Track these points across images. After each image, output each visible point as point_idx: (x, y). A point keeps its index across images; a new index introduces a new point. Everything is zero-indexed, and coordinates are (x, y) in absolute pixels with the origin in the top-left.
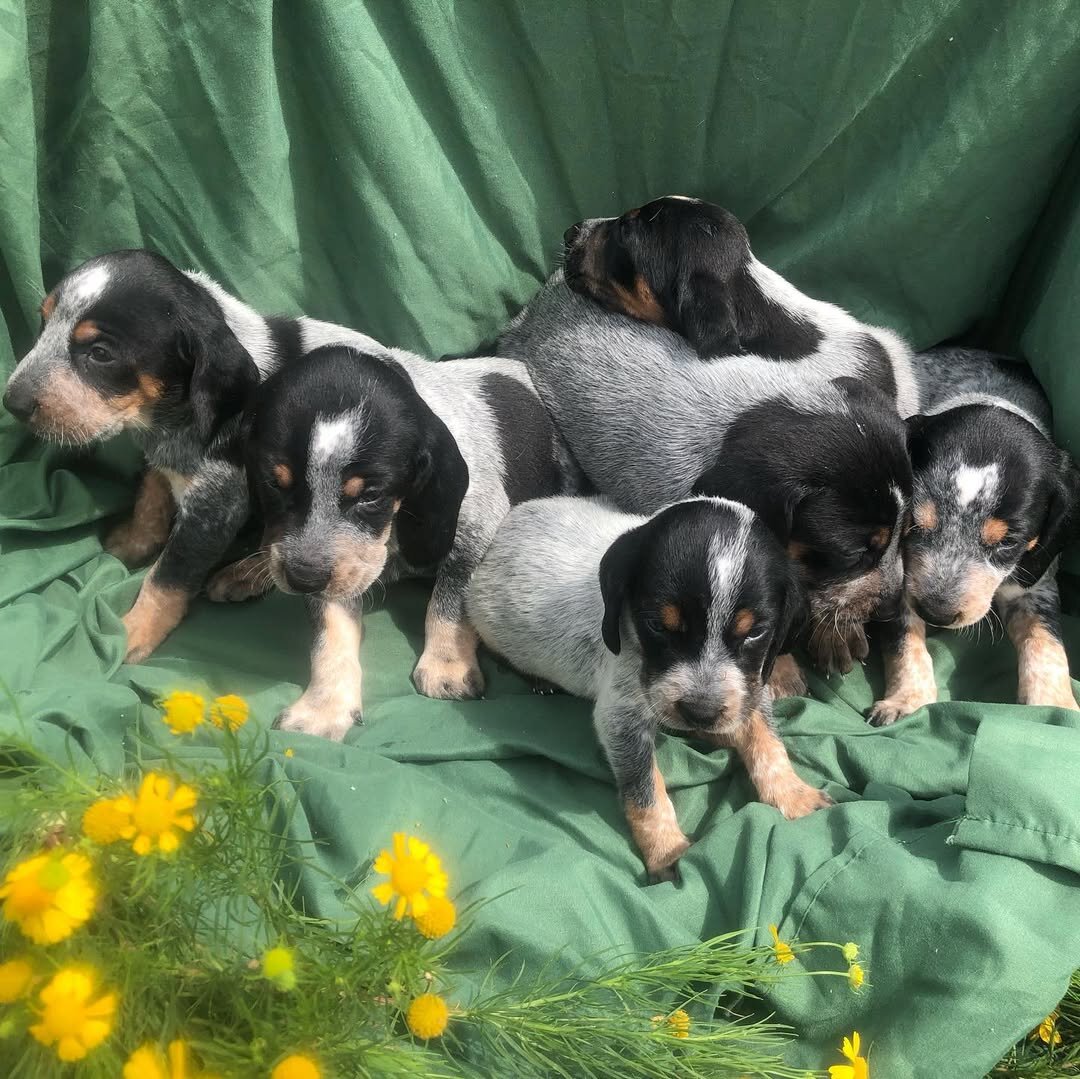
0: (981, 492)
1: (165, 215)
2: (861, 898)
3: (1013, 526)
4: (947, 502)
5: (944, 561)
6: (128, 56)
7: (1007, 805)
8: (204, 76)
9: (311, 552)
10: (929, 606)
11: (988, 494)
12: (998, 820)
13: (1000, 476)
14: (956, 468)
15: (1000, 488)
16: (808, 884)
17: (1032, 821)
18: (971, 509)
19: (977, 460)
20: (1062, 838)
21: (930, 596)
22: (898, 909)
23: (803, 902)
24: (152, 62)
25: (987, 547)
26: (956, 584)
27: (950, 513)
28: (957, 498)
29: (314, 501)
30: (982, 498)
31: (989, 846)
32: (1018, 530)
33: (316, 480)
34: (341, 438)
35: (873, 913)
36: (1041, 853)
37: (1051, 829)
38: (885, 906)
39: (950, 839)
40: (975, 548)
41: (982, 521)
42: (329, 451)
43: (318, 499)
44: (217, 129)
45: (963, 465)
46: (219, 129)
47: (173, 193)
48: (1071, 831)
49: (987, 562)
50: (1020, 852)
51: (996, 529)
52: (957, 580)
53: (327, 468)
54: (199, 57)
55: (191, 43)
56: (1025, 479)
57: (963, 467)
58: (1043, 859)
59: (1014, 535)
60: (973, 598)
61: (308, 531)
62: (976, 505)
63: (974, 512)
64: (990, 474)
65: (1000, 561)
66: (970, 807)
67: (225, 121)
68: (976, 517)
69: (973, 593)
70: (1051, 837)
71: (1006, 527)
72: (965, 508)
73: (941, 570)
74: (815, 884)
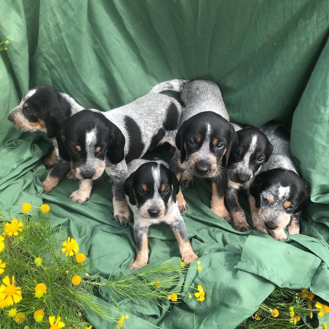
0: (285, 194)
1: (58, 82)
2: (211, 280)
3: (292, 203)
4: (276, 196)
5: (273, 212)
6: (48, 39)
7: (250, 259)
8: (67, 46)
9: (90, 168)
10: (269, 224)
11: (287, 194)
12: (248, 263)
13: (290, 189)
14: (279, 187)
15: (290, 193)
16: (199, 275)
17: (256, 264)
18: (282, 198)
19: (284, 185)
20: (262, 269)
21: (269, 221)
22: (218, 284)
23: (197, 280)
24: (54, 41)
25: (285, 209)
26: (276, 218)
27: (277, 199)
28: (279, 195)
29: (88, 155)
30: (285, 195)
31: (244, 269)
32: (293, 204)
33: (88, 149)
34: (93, 137)
35: (213, 285)
36: (256, 272)
37: (260, 266)
38: (216, 283)
39: (235, 267)
40: (282, 209)
41: (284, 202)
42: (90, 141)
43: (89, 154)
44: (71, 60)
45: (281, 186)
46: (72, 60)
47: (60, 76)
48: (264, 267)
49: (285, 212)
50: (251, 272)
51: (287, 204)
52: (277, 217)
53: (90, 146)
54: (66, 41)
55: (64, 38)
56: (296, 191)
57: (281, 187)
58: (256, 274)
59: (292, 206)
60: (281, 222)
61: (87, 163)
62: (284, 197)
63: (283, 199)
64: (288, 189)
65: (288, 212)
66: (242, 259)
67: (73, 58)
68: (283, 200)
69: (281, 221)
70: (259, 268)
71: (290, 204)
72: (281, 198)
73: (272, 214)
74: (200, 276)
